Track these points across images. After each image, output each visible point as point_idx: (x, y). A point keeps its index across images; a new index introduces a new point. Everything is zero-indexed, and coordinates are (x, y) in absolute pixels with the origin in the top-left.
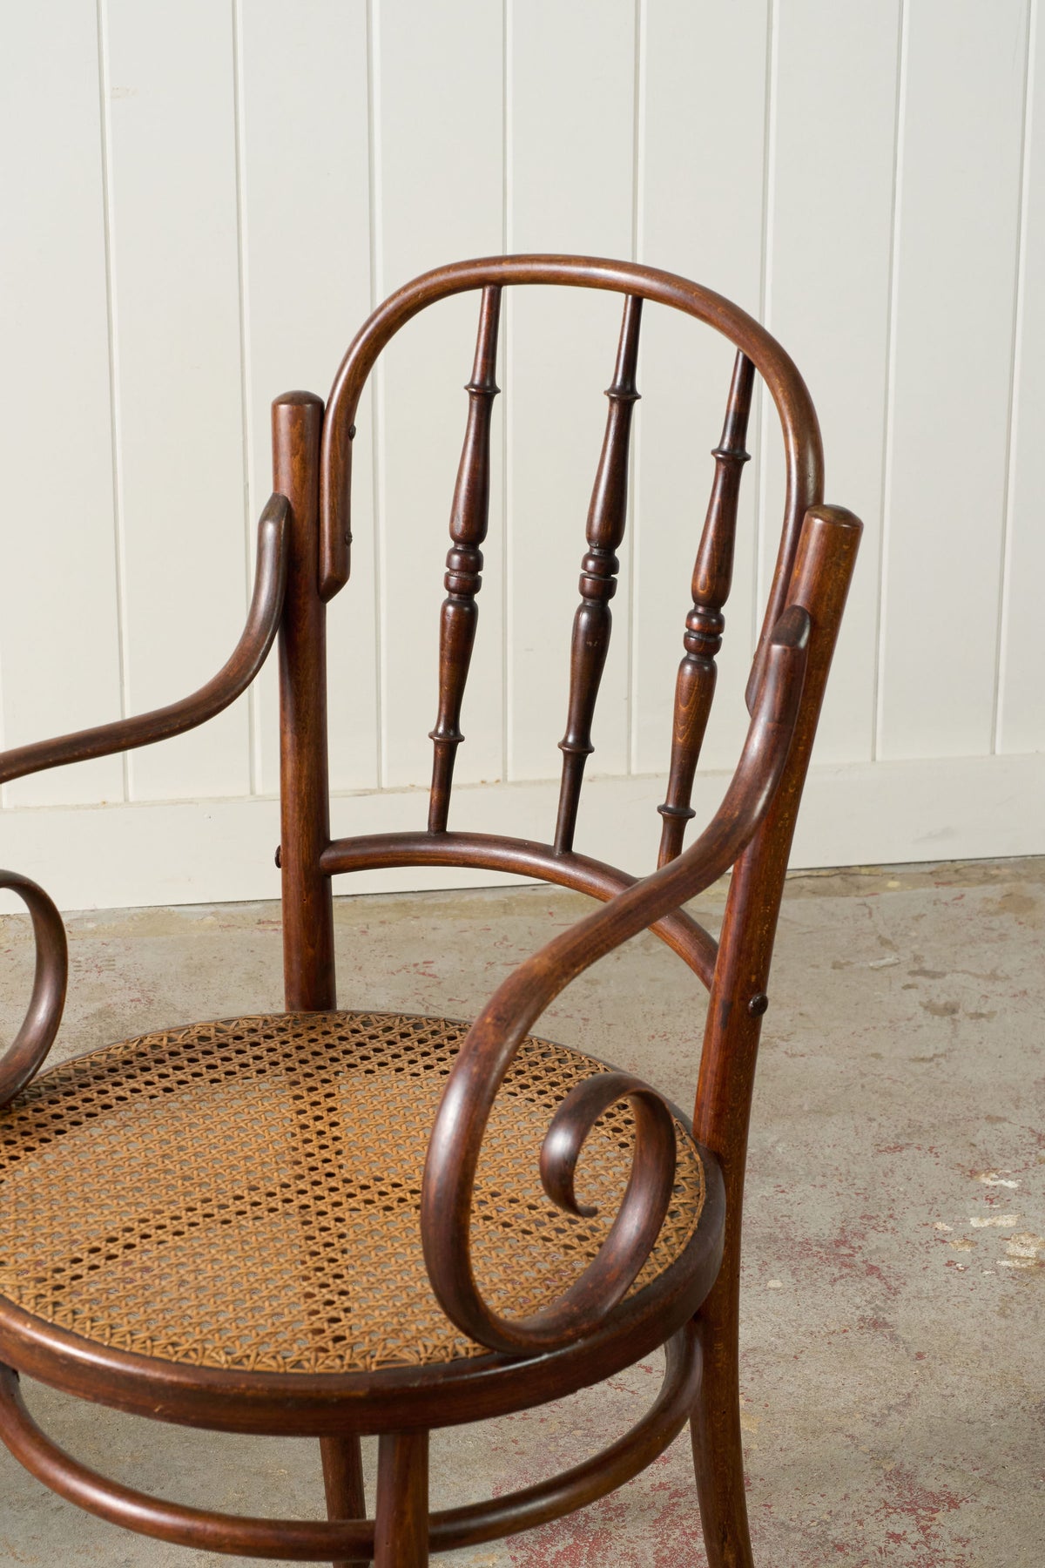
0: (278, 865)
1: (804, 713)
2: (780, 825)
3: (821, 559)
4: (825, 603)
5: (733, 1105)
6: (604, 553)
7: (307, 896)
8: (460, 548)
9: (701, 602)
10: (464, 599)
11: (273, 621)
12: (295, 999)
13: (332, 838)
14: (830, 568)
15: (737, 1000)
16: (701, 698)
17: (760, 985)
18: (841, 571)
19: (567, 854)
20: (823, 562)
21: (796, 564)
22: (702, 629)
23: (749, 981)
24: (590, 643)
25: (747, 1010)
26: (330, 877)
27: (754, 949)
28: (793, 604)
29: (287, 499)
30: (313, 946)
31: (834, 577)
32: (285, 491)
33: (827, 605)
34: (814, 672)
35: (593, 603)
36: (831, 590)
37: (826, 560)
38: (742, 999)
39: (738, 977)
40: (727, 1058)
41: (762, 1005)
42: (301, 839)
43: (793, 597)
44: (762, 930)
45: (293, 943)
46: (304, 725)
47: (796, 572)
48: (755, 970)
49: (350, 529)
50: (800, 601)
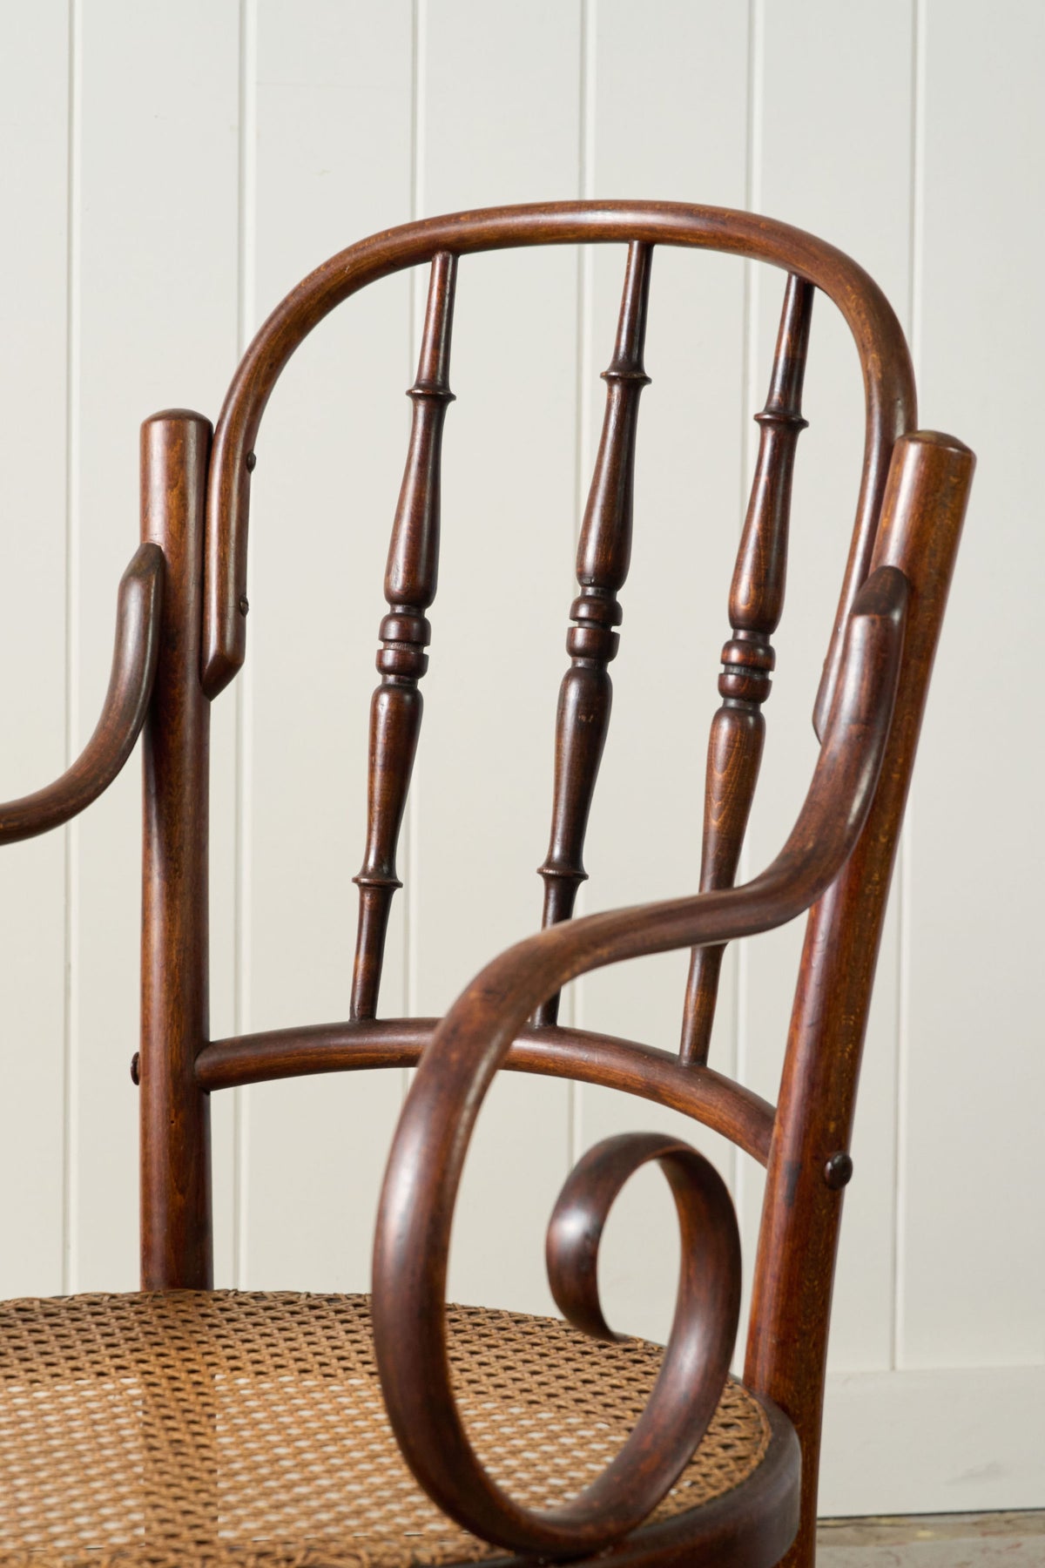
0: (136, 1079)
1: (899, 723)
2: (867, 891)
3: (921, 495)
4: (926, 560)
5: (804, 1327)
6: (602, 592)
7: (176, 1116)
8: (399, 609)
9: (742, 623)
10: (403, 682)
11: (138, 711)
12: (157, 1273)
13: (213, 1037)
14: (933, 509)
15: (809, 1160)
16: (745, 760)
17: (840, 1139)
18: (948, 515)
19: (549, 1027)
20: (923, 501)
21: (882, 513)
22: (745, 660)
23: (825, 1130)
24: (584, 718)
25: (824, 1178)
26: (208, 1094)
27: (832, 1079)
28: (880, 565)
29: (159, 548)
30: (182, 1191)
31: (938, 523)
32: (158, 536)
33: (930, 563)
34: (913, 662)
35: (586, 663)
36: (934, 541)
37: (927, 495)
38: (816, 1158)
39: (810, 1126)
40: (794, 1252)
41: (844, 1172)
42: (169, 1031)
43: (882, 555)
44: (843, 1051)
45: (155, 1187)
46: (177, 866)
47: (883, 521)
48: (834, 1114)
49: (245, 593)
50: (892, 557)
